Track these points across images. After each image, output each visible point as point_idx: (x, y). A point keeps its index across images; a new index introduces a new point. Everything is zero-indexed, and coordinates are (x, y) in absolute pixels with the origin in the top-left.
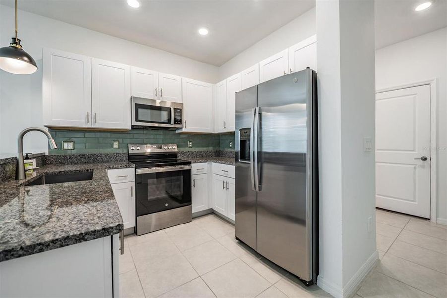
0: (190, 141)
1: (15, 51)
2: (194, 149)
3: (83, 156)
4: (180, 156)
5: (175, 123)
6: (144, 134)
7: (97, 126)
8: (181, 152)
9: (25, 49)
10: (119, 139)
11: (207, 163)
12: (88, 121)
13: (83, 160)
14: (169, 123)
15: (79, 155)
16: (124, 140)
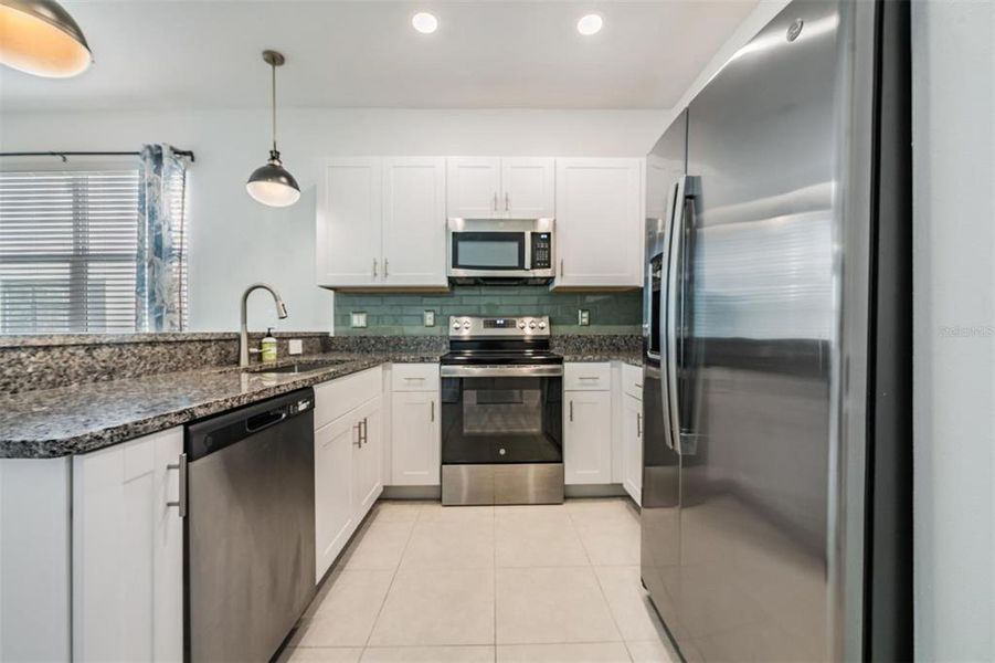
0: (583, 311)
1: (272, 172)
2: (594, 331)
3: (378, 339)
4: (559, 345)
5: (533, 267)
6: (481, 295)
7: (389, 282)
8: (562, 337)
9: (286, 167)
10: (435, 308)
11: (608, 364)
12: (375, 274)
13: (379, 346)
14: (521, 266)
15: (374, 338)
16: (445, 308)
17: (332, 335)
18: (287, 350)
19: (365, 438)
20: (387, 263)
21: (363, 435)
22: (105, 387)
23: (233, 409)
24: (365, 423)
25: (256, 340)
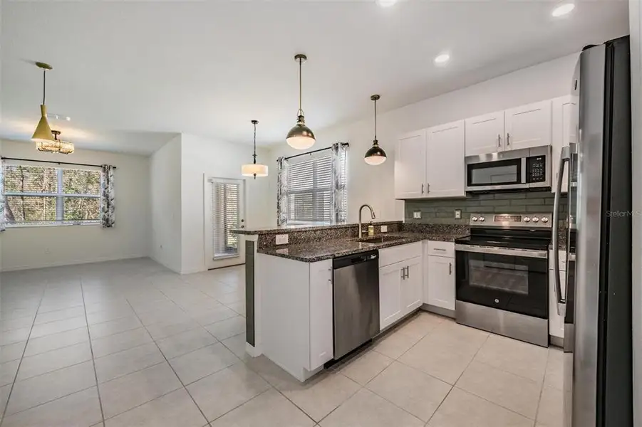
1: (374, 151)
3: (427, 225)
7: (430, 196)
10: (462, 208)
12: (423, 192)
13: (427, 229)
14: (519, 181)
15: (425, 225)
16: (468, 208)
17: (404, 222)
18: (380, 230)
19: (408, 275)
20: (429, 186)
21: (406, 274)
22: (318, 243)
23: (346, 255)
24: (408, 268)
25: (366, 226)
